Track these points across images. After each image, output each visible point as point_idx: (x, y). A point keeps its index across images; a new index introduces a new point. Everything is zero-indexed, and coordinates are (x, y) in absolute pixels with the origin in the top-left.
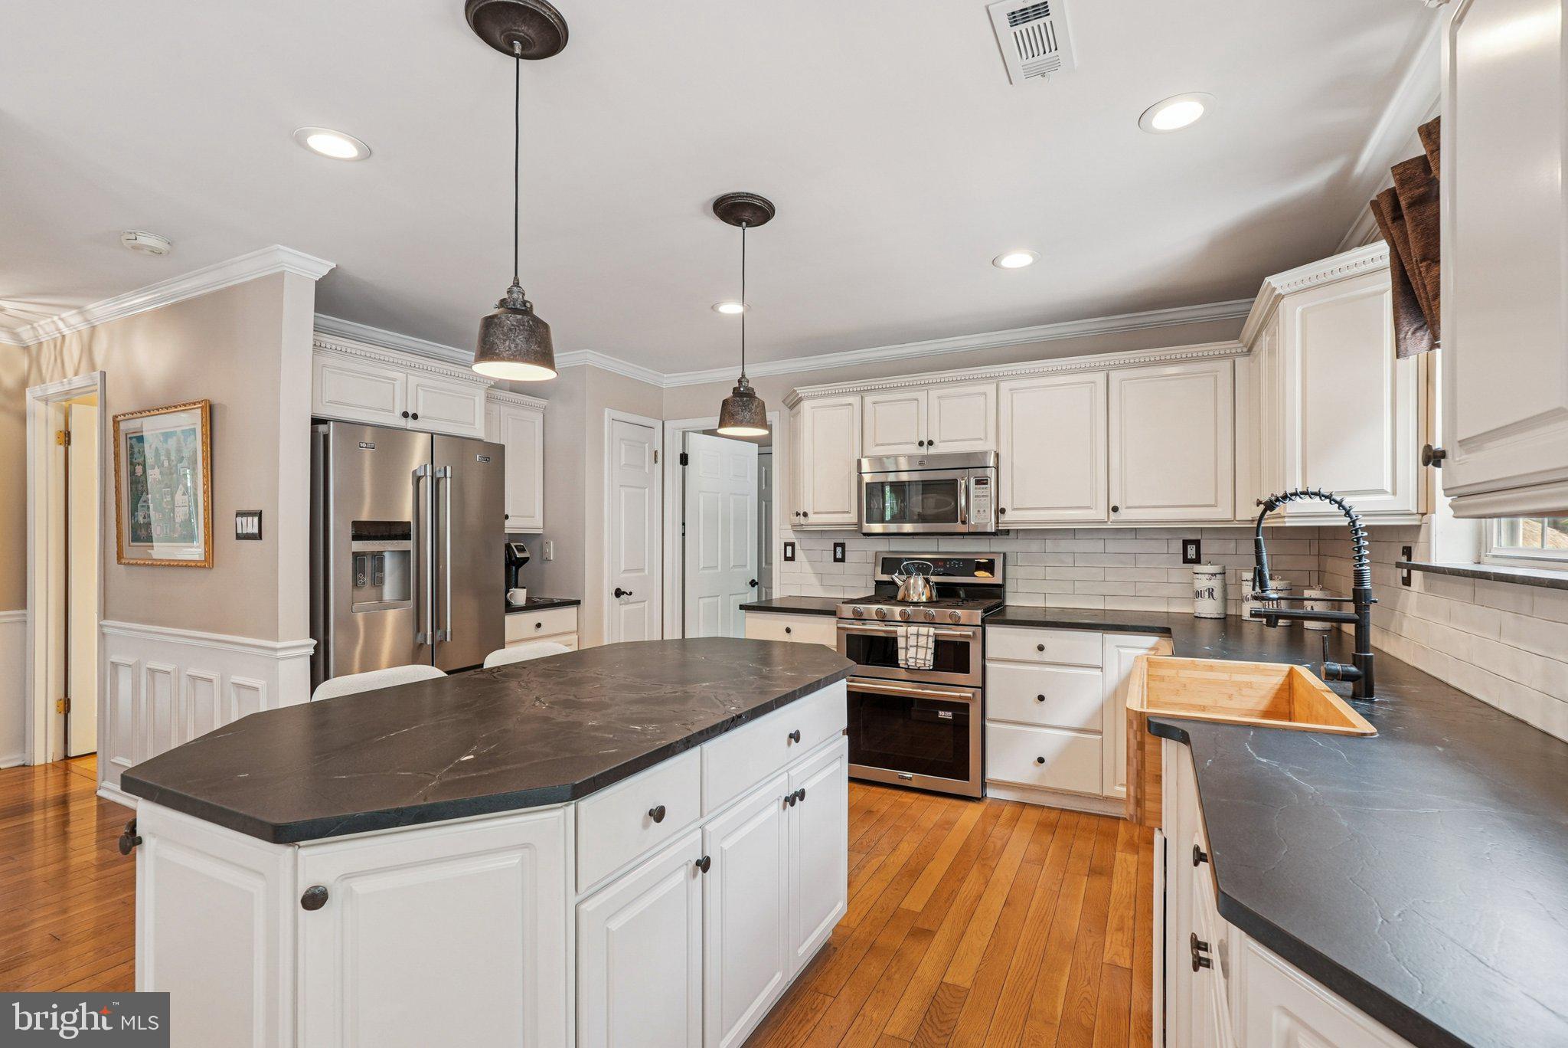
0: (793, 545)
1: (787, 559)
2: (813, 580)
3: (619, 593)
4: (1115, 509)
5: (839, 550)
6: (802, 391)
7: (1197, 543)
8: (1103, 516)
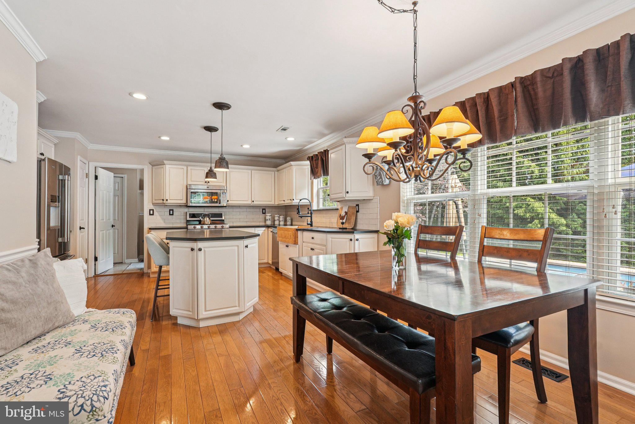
0: (153, 210)
1: (150, 214)
2: (162, 221)
3: (81, 228)
4: (253, 201)
5: (171, 212)
6: (165, 162)
7: (265, 209)
8: (250, 203)
